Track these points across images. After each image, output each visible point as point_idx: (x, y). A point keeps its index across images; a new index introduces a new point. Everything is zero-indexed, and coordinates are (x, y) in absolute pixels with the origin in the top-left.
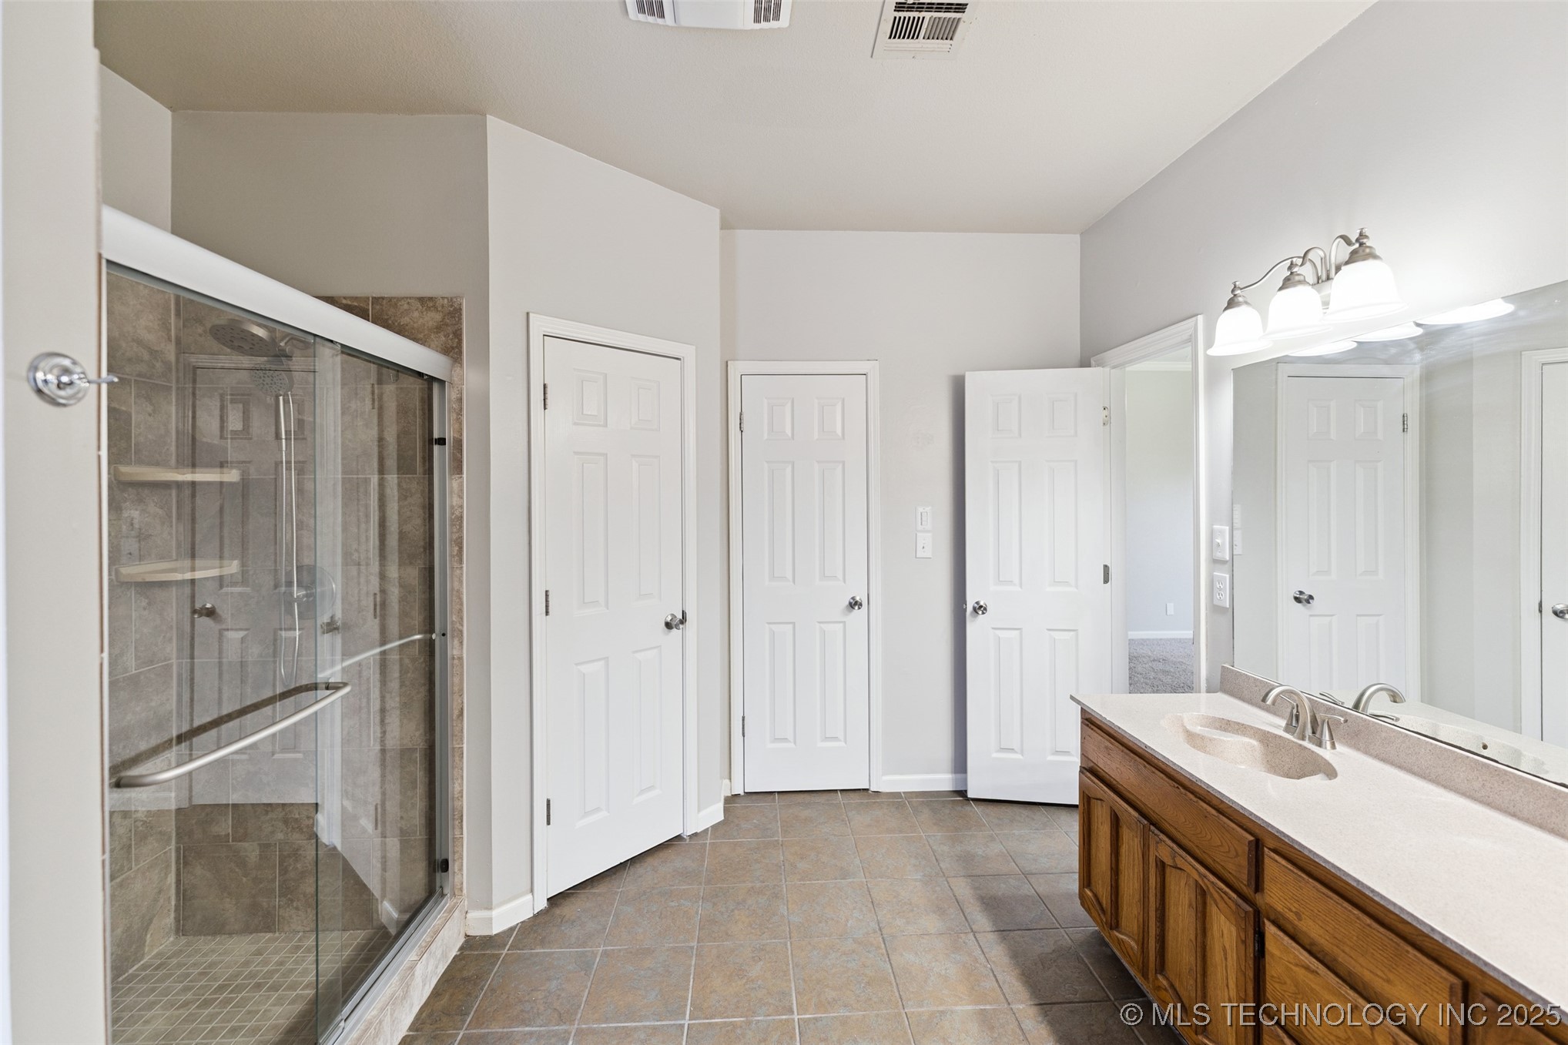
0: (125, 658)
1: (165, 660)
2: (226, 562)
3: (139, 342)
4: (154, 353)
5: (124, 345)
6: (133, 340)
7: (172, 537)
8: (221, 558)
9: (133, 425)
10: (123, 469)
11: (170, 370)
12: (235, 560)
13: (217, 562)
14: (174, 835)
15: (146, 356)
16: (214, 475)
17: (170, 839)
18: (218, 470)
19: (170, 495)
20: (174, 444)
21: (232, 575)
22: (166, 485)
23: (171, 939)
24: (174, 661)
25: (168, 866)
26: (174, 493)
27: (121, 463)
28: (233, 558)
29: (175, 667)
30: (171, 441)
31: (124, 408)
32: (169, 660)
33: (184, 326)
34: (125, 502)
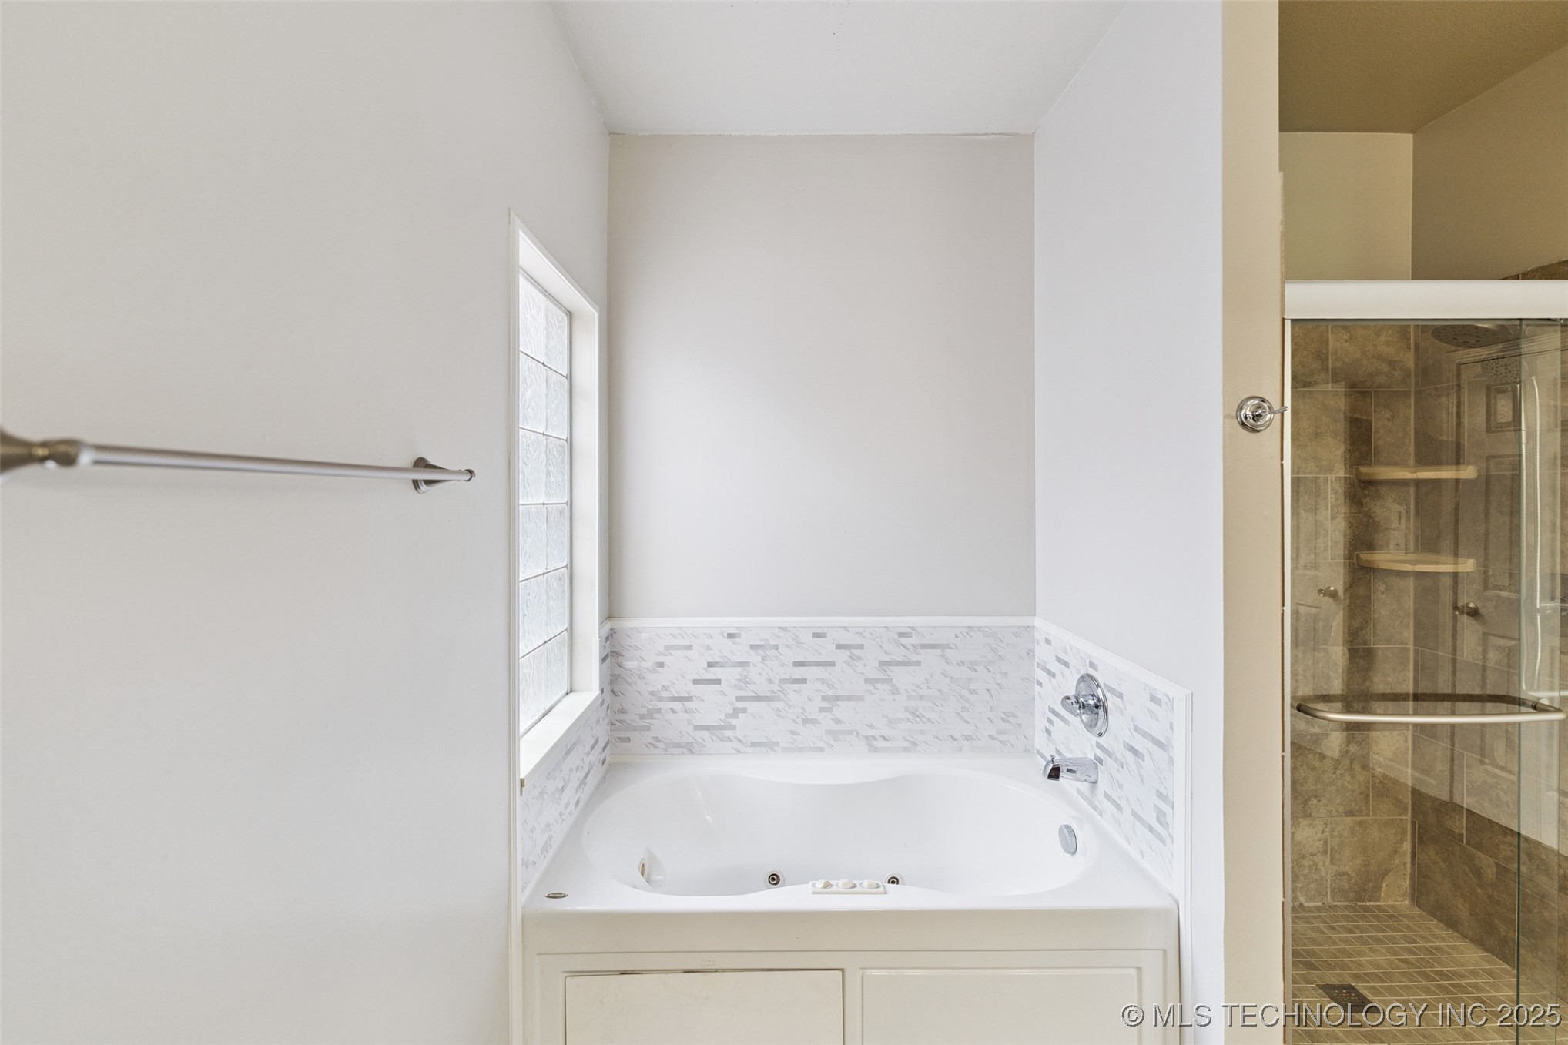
0: (1364, 632)
1: (1402, 643)
2: (1461, 560)
3: (1379, 357)
4: (1392, 364)
5: (1365, 363)
6: (1374, 357)
7: (1410, 532)
8: (1456, 555)
9: (1373, 431)
10: (1363, 470)
11: (1409, 376)
12: (1472, 558)
13: (1451, 559)
14: (1410, 804)
15: (1385, 368)
16: (1449, 473)
17: (1406, 808)
18: (1454, 467)
19: (1408, 492)
20: (1412, 444)
21: (1468, 573)
22: (1405, 483)
23: (1407, 902)
24: (1411, 646)
25: (1404, 833)
26: (1412, 490)
27: (1361, 465)
28: (1470, 556)
29: (1412, 652)
30: (1410, 442)
31: (1364, 417)
32: (1406, 644)
33: (1422, 332)
34: (1365, 498)
